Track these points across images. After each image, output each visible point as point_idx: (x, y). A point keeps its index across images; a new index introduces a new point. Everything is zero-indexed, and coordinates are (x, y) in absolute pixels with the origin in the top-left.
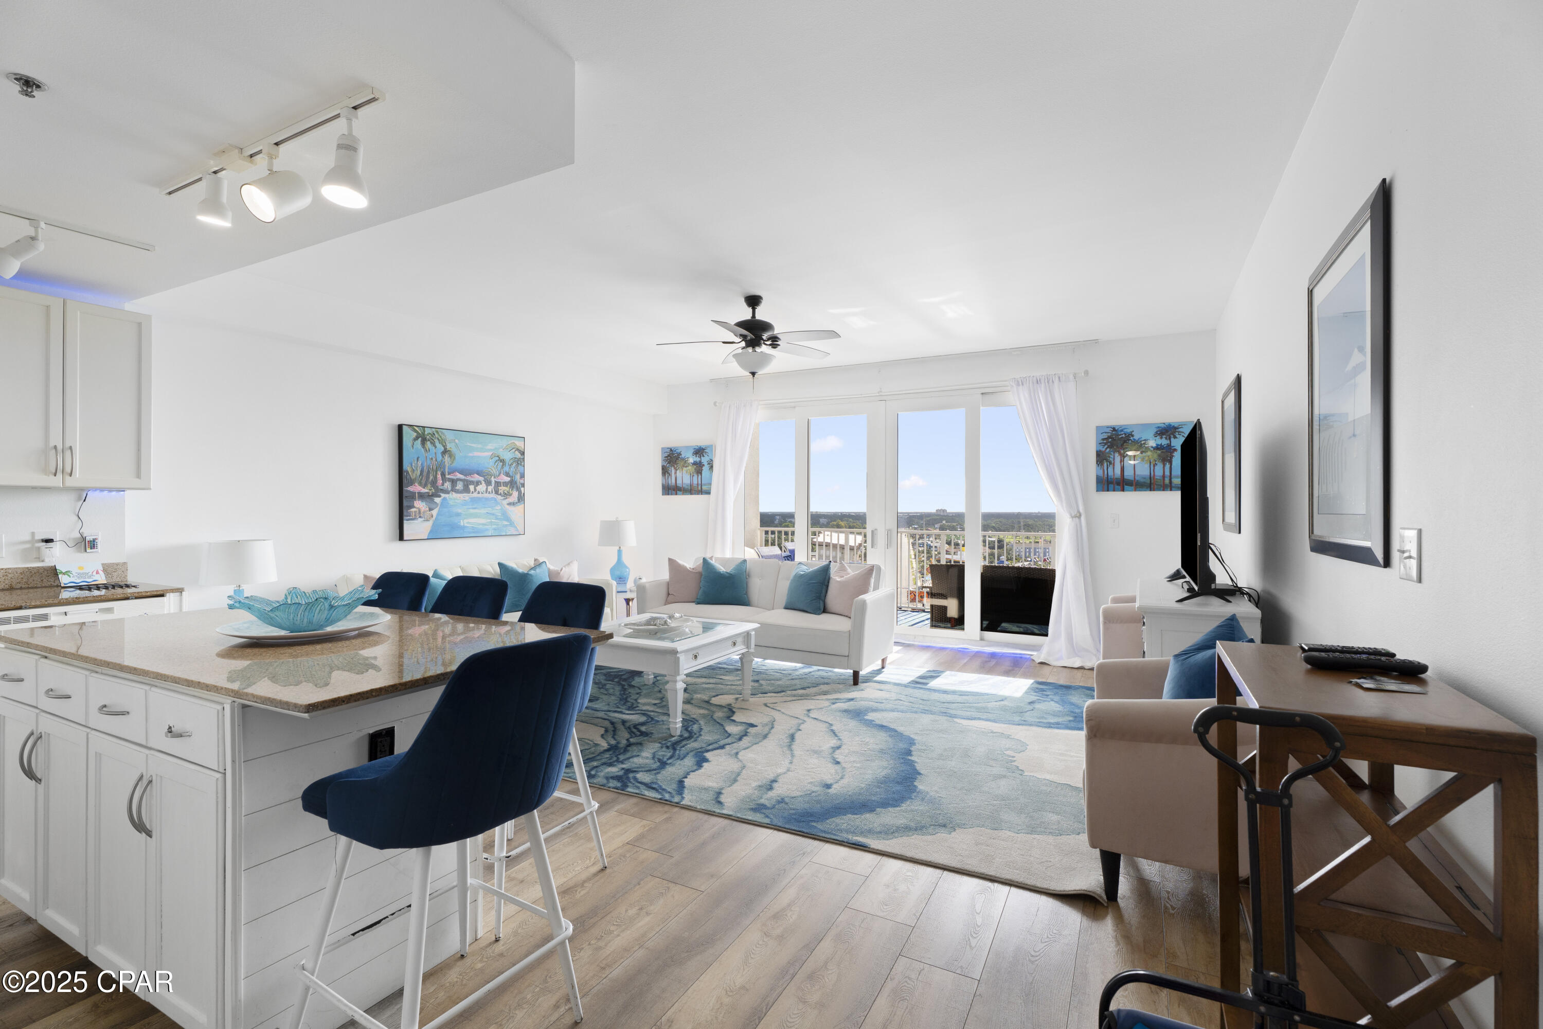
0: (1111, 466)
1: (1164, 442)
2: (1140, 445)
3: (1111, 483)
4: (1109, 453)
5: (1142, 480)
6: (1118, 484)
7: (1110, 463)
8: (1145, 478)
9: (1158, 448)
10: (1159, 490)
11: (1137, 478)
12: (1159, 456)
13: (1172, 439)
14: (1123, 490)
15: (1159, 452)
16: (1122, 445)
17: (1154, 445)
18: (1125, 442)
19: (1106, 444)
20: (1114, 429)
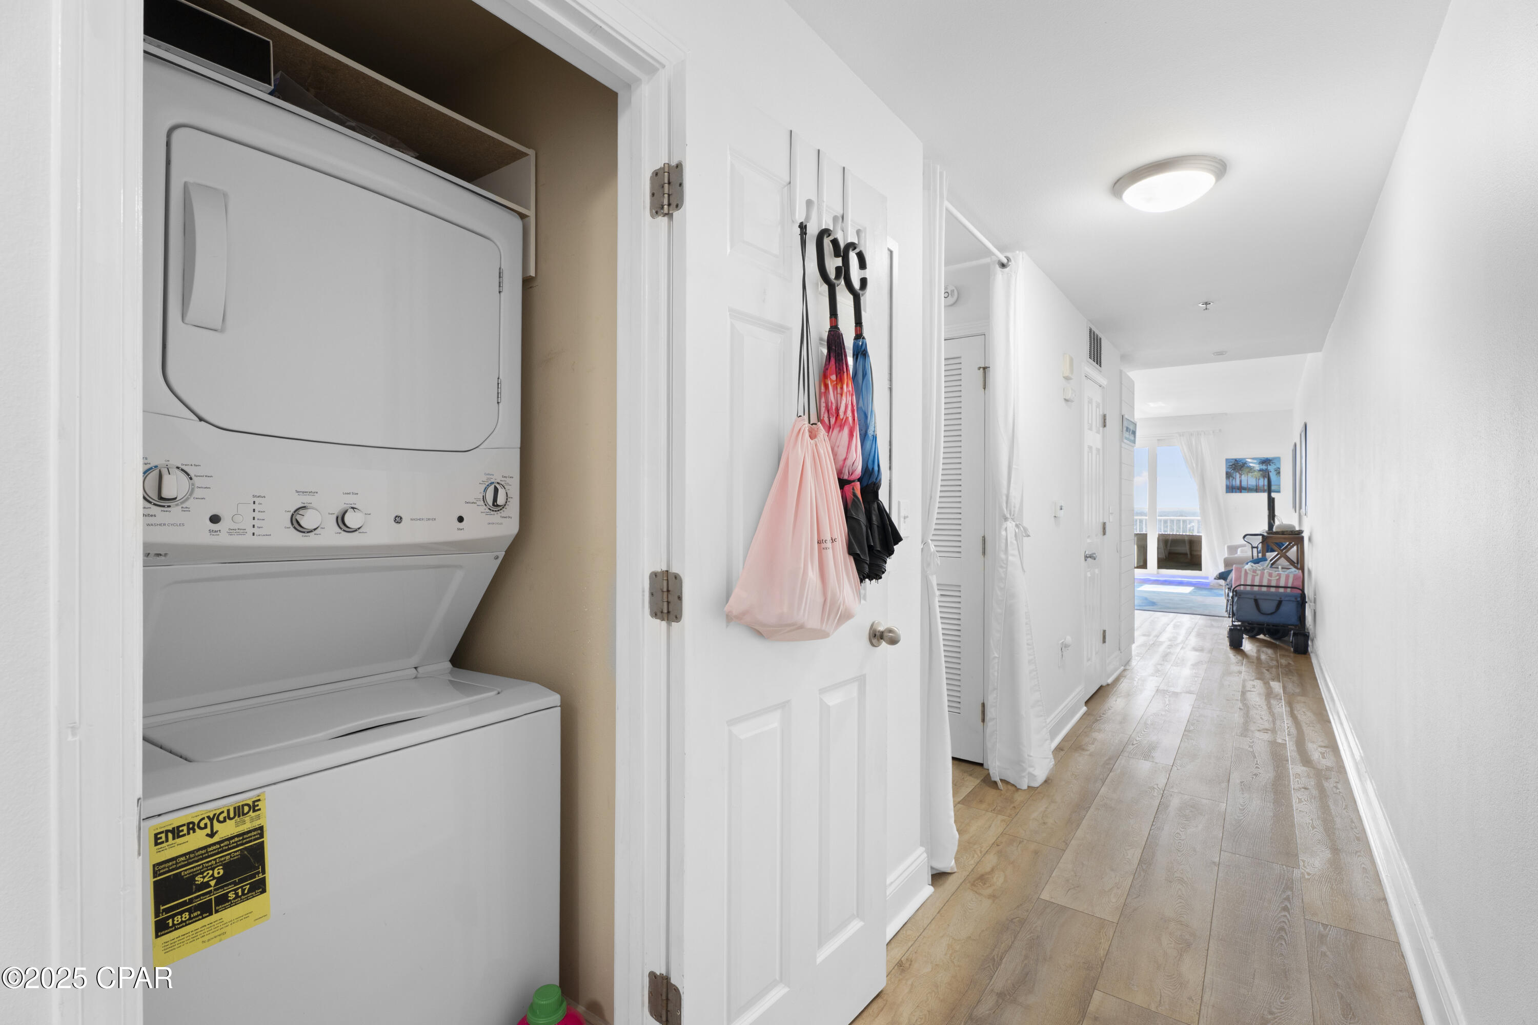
0: (1234, 480)
1: (1264, 467)
2: (1251, 470)
3: (1235, 489)
4: (1233, 473)
5: (1252, 487)
6: (1238, 489)
7: (1234, 478)
8: (1253, 486)
9: (1261, 470)
10: (1261, 492)
11: (1249, 486)
12: (1261, 474)
13: (1269, 466)
14: (1241, 492)
15: (1261, 473)
16: (1240, 469)
17: (1259, 469)
18: (1242, 467)
19: (1231, 468)
20: (1236, 460)
